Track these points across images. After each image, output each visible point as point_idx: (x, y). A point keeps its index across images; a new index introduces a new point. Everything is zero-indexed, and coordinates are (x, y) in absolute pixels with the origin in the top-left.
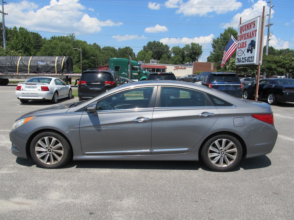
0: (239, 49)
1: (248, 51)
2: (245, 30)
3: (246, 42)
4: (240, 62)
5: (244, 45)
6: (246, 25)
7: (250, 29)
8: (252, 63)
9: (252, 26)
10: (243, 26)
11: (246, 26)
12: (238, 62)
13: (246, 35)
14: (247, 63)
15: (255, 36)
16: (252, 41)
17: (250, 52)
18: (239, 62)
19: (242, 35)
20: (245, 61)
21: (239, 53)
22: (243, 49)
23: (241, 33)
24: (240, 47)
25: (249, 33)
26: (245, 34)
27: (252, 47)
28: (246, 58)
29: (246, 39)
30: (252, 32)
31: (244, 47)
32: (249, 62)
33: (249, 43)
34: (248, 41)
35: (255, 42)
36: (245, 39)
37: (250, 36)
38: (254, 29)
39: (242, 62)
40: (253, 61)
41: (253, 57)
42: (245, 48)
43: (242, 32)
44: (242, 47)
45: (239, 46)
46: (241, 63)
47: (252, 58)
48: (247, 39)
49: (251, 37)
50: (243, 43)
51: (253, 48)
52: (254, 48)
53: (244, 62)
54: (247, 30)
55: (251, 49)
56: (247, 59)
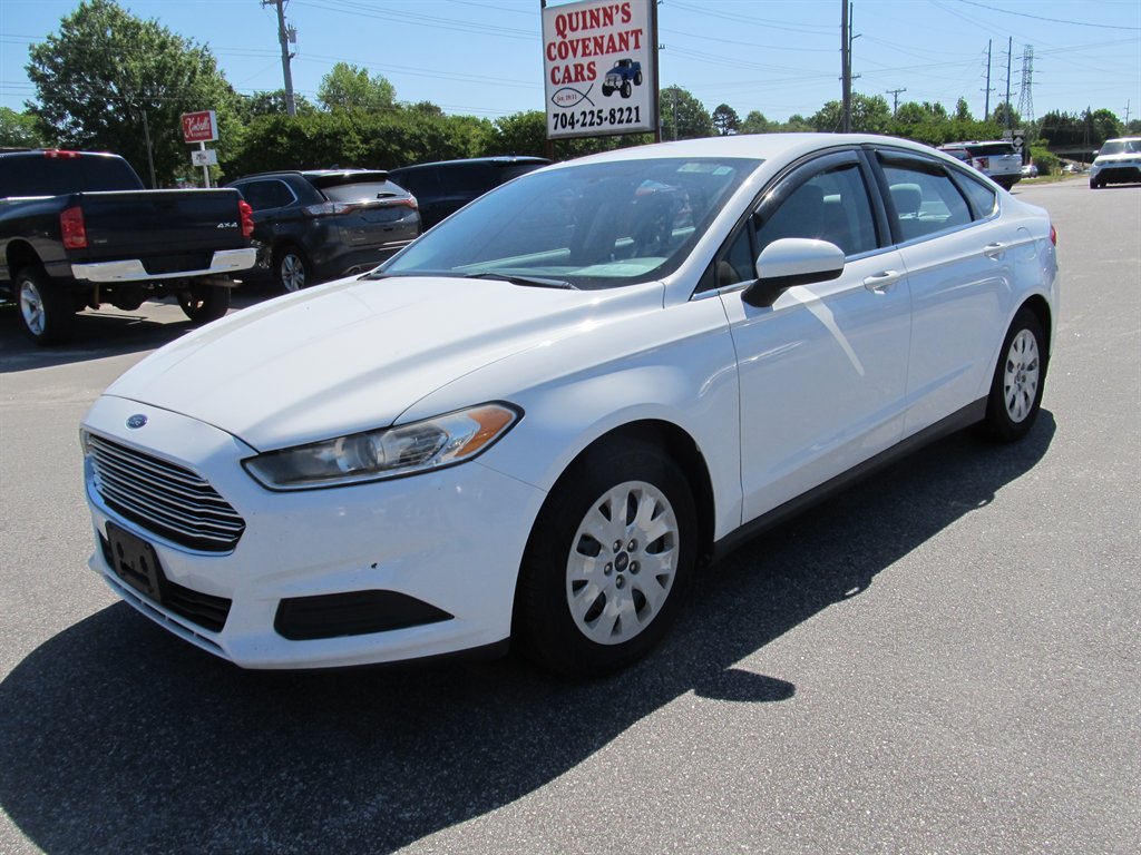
0: (561, 86)
1: (607, 91)
2: (585, 27)
3: (593, 63)
4: (572, 124)
5: (586, 73)
6: (584, 13)
7: (605, 24)
8: (633, 125)
9: (617, 17)
10: (570, 16)
11: (588, 15)
12: (564, 127)
13: (591, 46)
14: (606, 126)
15: (637, 46)
16: (623, 63)
17: (616, 94)
18: (569, 128)
19: (571, 42)
20: (596, 120)
21: (560, 99)
22: (583, 86)
23: (564, 37)
24: (564, 78)
25: (602, 37)
26: (584, 41)
27: (625, 78)
28: (600, 111)
29: (590, 54)
30: (620, 35)
31: (583, 79)
32: (621, 122)
33: (611, 68)
34: (606, 63)
35: (637, 66)
36: (584, 54)
37: (608, 48)
38: (630, 27)
39: (584, 125)
40: (637, 120)
41: (637, 109)
42: (589, 83)
43: (568, 32)
44: (577, 80)
45: (559, 76)
46: (578, 129)
47: (634, 112)
48: (596, 53)
49: (615, 50)
50: (576, 66)
51: (631, 82)
52: (637, 83)
53: (592, 124)
54: (592, 26)
55: (619, 84)
56: (605, 114)
